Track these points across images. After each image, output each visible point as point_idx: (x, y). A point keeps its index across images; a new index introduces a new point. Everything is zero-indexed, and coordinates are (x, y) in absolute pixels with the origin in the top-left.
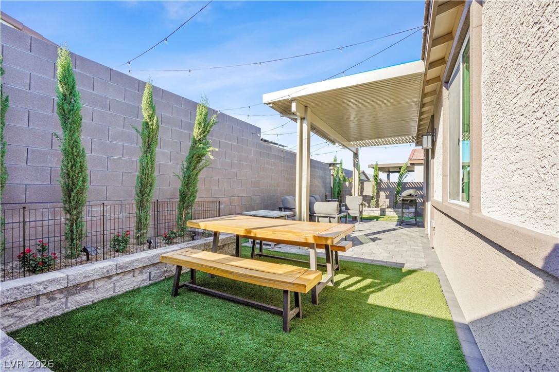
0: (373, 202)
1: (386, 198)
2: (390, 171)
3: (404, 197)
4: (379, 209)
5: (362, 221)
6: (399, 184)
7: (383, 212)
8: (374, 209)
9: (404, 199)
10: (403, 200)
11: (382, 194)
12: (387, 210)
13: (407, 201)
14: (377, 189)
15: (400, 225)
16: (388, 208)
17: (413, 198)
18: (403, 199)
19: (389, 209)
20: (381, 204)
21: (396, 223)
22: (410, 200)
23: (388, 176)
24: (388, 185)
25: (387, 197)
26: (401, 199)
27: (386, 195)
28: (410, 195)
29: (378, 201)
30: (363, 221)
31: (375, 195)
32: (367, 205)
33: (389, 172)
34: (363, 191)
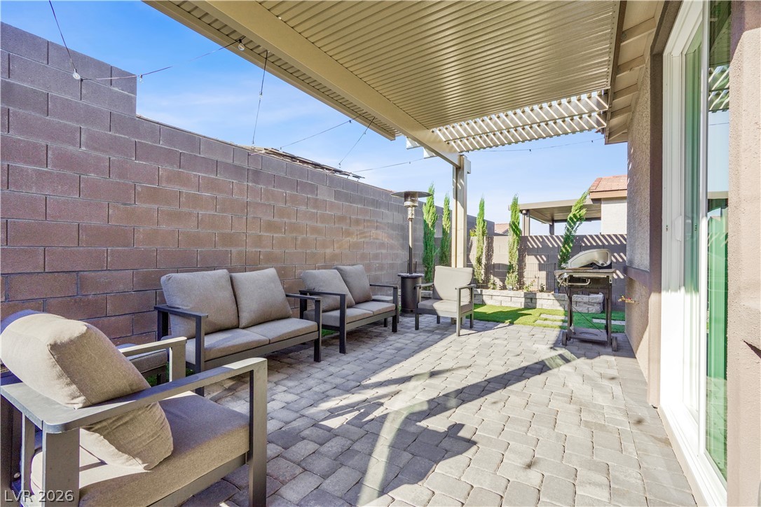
0: (512, 278)
1: (540, 270)
2: (555, 219)
3: (575, 270)
4: (521, 293)
5: (471, 327)
6: (568, 239)
7: (531, 301)
8: (512, 293)
9: (576, 275)
10: (572, 279)
11: (531, 262)
12: (539, 295)
13: (584, 280)
14: (519, 250)
15: (565, 345)
16: (542, 291)
17: (601, 275)
18: (571, 276)
19: (545, 295)
20: (527, 281)
21: (554, 334)
22: (592, 279)
23: (552, 227)
24: (543, 242)
25: (541, 267)
26: (566, 276)
27: (540, 264)
28: (592, 265)
29: (521, 275)
30: (477, 324)
31: (515, 263)
32: (499, 283)
33: (553, 221)
34: (491, 256)
